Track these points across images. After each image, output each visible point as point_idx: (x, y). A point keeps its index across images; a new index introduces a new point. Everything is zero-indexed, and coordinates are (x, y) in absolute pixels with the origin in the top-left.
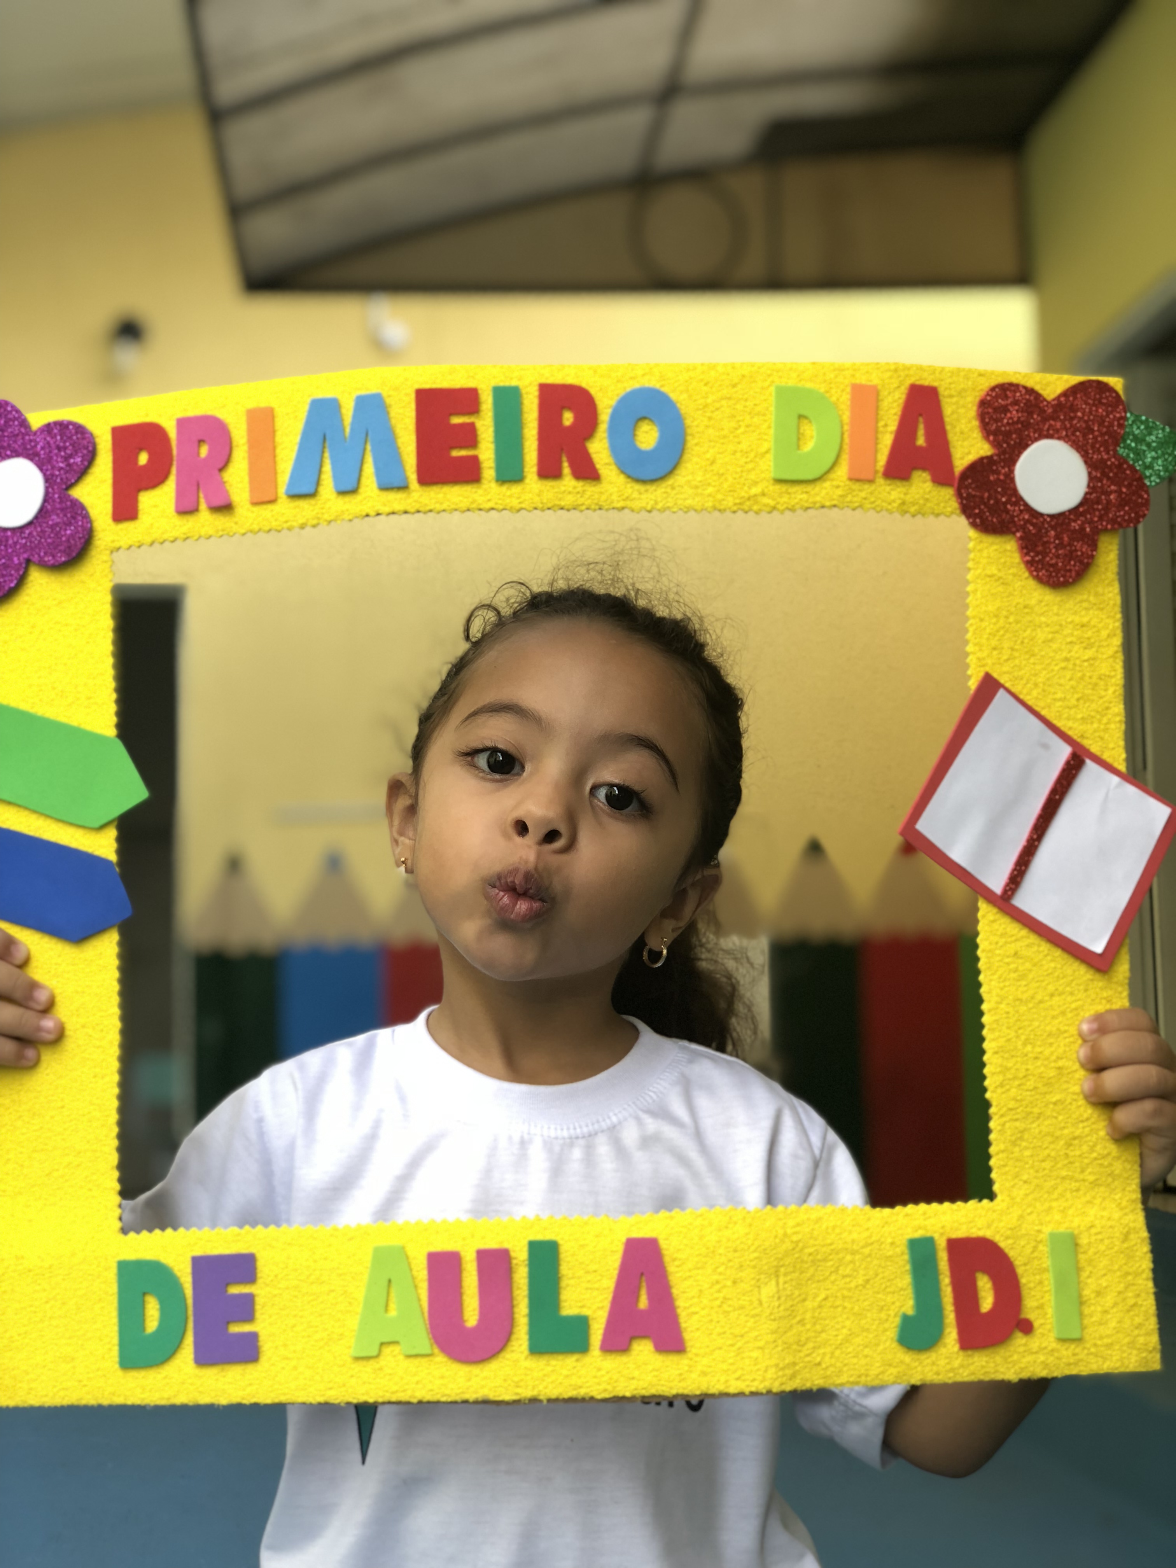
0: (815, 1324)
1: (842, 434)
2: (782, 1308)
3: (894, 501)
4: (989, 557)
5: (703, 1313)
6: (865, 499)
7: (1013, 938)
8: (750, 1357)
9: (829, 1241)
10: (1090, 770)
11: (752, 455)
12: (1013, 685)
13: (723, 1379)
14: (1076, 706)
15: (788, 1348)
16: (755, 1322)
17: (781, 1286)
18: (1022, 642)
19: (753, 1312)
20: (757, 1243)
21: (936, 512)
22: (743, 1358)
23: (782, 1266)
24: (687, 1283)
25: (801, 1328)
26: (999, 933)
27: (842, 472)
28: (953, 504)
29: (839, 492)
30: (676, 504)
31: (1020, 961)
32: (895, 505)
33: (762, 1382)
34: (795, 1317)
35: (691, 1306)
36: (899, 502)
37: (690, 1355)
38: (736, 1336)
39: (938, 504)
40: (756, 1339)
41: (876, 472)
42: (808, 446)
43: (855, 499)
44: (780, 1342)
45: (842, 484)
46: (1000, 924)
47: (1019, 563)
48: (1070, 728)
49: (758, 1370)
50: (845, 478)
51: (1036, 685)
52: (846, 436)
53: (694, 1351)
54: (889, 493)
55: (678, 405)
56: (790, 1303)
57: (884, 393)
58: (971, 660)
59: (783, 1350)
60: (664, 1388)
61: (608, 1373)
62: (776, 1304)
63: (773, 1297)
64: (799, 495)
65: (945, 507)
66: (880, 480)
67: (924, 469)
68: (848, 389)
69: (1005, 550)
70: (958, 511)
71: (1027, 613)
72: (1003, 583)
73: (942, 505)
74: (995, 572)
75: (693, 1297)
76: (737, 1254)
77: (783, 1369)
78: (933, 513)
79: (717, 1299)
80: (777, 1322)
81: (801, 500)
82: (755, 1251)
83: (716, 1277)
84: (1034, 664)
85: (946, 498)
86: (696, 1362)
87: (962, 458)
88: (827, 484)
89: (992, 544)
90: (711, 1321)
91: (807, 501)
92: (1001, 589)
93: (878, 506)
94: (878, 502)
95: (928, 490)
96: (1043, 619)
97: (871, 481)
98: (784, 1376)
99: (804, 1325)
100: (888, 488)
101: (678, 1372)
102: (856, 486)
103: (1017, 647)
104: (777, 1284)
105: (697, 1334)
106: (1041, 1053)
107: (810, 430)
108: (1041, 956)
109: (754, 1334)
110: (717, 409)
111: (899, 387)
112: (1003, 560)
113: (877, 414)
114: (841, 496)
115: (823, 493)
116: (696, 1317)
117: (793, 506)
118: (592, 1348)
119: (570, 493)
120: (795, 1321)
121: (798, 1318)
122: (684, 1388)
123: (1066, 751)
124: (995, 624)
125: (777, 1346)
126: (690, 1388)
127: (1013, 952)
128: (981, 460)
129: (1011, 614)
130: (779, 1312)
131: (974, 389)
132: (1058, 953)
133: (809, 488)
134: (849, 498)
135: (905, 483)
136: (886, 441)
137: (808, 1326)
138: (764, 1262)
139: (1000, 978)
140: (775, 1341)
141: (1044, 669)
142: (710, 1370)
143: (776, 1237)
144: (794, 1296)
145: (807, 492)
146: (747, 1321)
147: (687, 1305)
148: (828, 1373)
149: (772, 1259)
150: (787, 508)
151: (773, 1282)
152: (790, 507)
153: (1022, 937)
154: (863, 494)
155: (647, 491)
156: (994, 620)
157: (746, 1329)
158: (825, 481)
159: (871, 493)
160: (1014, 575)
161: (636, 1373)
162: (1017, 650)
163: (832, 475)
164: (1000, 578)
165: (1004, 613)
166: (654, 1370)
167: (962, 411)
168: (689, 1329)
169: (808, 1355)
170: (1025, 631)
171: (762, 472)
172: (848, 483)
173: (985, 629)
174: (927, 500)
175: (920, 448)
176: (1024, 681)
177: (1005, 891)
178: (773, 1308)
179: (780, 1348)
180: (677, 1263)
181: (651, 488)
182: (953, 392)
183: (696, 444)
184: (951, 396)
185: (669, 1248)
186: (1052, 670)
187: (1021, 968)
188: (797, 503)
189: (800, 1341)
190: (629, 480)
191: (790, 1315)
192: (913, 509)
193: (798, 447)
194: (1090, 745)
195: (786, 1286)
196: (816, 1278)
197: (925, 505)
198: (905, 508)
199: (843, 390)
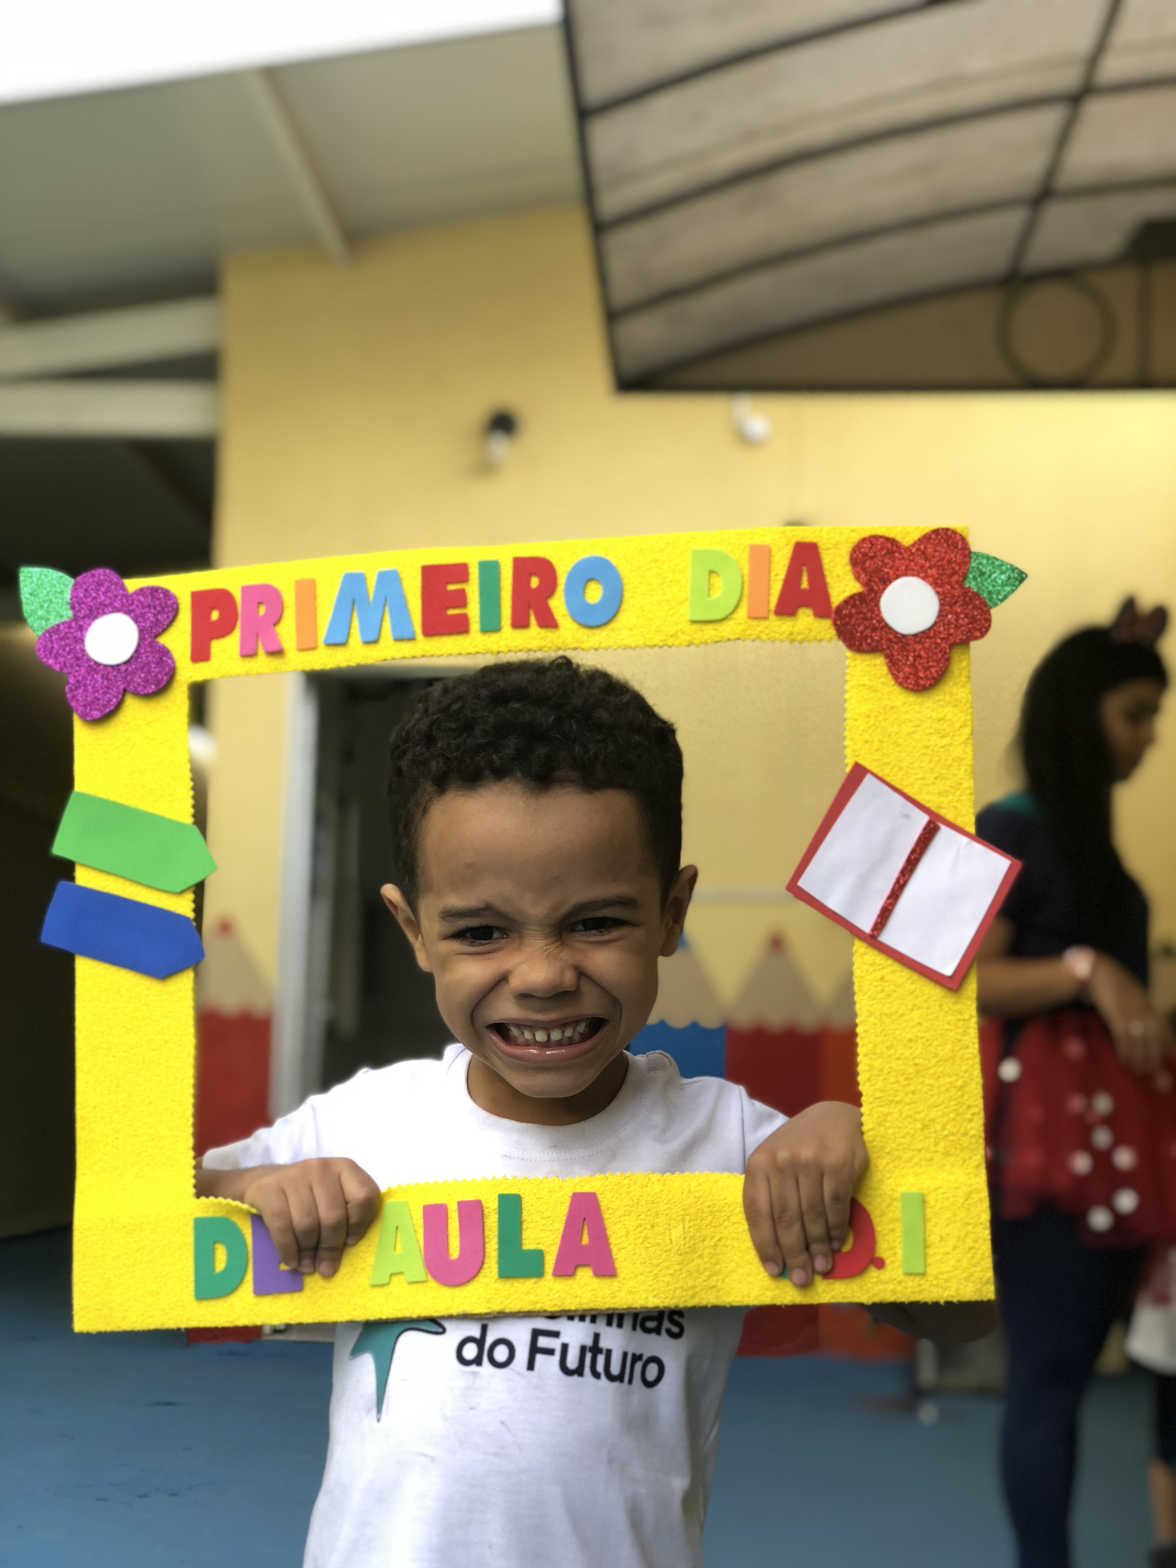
0: (711, 1258)
1: (743, 583)
2: (686, 1246)
3: (784, 632)
4: (862, 671)
5: (629, 1248)
6: (762, 632)
7: (881, 967)
8: (663, 1281)
9: (723, 1197)
10: (944, 831)
11: (673, 603)
12: (882, 770)
13: (644, 1296)
14: (934, 783)
15: (690, 1275)
16: (667, 1256)
17: (686, 1230)
18: (890, 736)
19: (665, 1249)
20: (668, 1198)
21: (819, 638)
22: (658, 1282)
23: (688, 1214)
24: (617, 1226)
25: (700, 1261)
26: (869, 963)
27: (743, 612)
28: (833, 632)
29: (741, 628)
30: (615, 643)
31: (886, 984)
32: (785, 635)
33: (672, 1299)
34: (696, 1253)
35: (620, 1243)
36: (788, 633)
37: (619, 1279)
38: (653, 1266)
39: (820, 633)
40: (667, 1268)
41: (769, 611)
42: (716, 594)
43: (754, 633)
44: (684, 1270)
45: (742, 622)
46: (871, 956)
47: (886, 674)
48: (929, 801)
49: (669, 1290)
50: (745, 617)
51: (901, 768)
52: (746, 585)
53: (622, 1275)
54: (780, 626)
55: (618, 568)
56: (693, 1242)
57: (775, 551)
58: (848, 752)
59: (686, 1277)
60: (599, 1304)
61: (557, 1292)
62: (683, 1243)
63: (680, 1237)
64: (710, 633)
65: (825, 634)
66: (772, 617)
67: (807, 606)
68: (748, 549)
69: (875, 665)
70: (836, 637)
71: (894, 713)
72: (874, 691)
73: (823, 633)
74: (867, 682)
75: (622, 1237)
76: (654, 1206)
77: (686, 1290)
78: (816, 640)
79: (639, 1238)
80: (682, 1256)
81: (712, 635)
82: (667, 1203)
83: (639, 1222)
84: (900, 752)
85: (825, 628)
86: (623, 1284)
87: (838, 596)
88: (731, 623)
89: (864, 661)
90: (635, 1254)
91: (716, 636)
92: (871, 695)
93: (772, 637)
94: (771, 635)
95: (811, 622)
96: (907, 716)
97: (765, 618)
98: (686, 1295)
99: (702, 1258)
100: (779, 623)
101: (610, 1292)
102: (754, 623)
103: (885, 740)
104: (684, 1228)
105: (625, 1263)
106: (902, 1054)
107: (718, 582)
108: (904, 979)
109: (666, 1264)
110: (648, 570)
111: (787, 545)
112: (873, 673)
113: (769, 567)
114: (743, 631)
115: (727, 630)
116: (624, 1251)
117: (706, 641)
118: (546, 1274)
119: (536, 639)
120: (696, 1256)
121: (698, 1254)
122: (614, 1303)
123: (924, 819)
124: (867, 723)
125: (682, 1274)
126: (619, 1303)
127: (879, 977)
128: (852, 597)
129: (880, 714)
130: (684, 1249)
131: (847, 542)
132: (915, 976)
133: (718, 626)
134: (749, 632)
135: (792, 618)
136: (777, 587)
137: (706, 1259)
138: (674, 1212)
139: (870, 997)
140: (681, 1270)
141: (908, 755)
142: (633, 1290)
143: (682, 1193)
144: (696, 1237)
145: (716, 630)
146: (661, 1255)
147: (618, 1242)
148: (720, 1294)
149: (680, 1209)
150: (701, 643)
151: (681, 1226)
152: (703, 641)
153: (888, 966)
154: (759, 629)
155: (593, 634)
156: (867, 720)
157: (660, 1261)
158: (730, 620)
159: (766, 627)
160: (883, 683)
161: (579, 1293)
162: (885, 742)
163: (735, 616)
164: (871, 687)
165: (875, 714)
166: (592, 1290)
167: (838, 559)
168: (619, 1260)
169: (705, 1281)
170: (892, 727)
171: (682, 615)
172: (750, 621)
173: (858, 727)
174: (811, 630)
175: (805, 590)
176: (891, 766)
177: (873, 930)
178: (680, 1245)
179: (684, 1275)
180: (610, 1211)
181: (597, 632)
182: (830, 546)
183: (632, 597)
184: (828, 549)
185: (604, 1201)
186: (915, 756)
187: (887, 989)
188: (709, 638)
189: (699, 1270)
190: (580, 627)
191: (692, 1251)
192: (799, 638)
193: (709, 596)
194: (946, 813)
195: (690, 1229)
196: (714, 1225)
197: (809, 634)
198: (793, 637)
199: (744, 550)
